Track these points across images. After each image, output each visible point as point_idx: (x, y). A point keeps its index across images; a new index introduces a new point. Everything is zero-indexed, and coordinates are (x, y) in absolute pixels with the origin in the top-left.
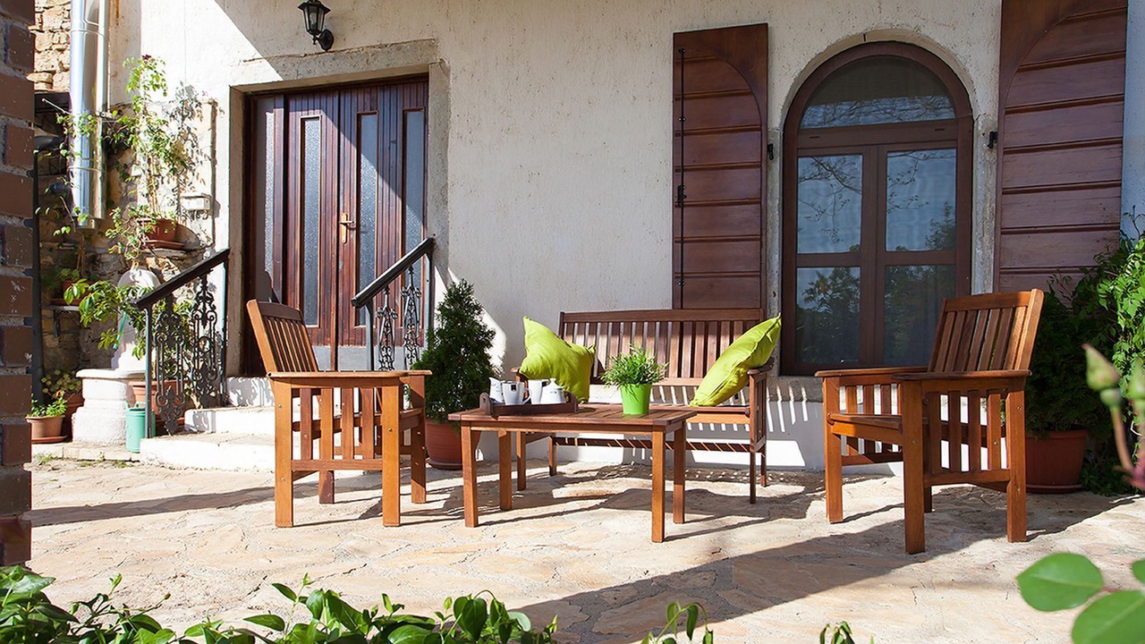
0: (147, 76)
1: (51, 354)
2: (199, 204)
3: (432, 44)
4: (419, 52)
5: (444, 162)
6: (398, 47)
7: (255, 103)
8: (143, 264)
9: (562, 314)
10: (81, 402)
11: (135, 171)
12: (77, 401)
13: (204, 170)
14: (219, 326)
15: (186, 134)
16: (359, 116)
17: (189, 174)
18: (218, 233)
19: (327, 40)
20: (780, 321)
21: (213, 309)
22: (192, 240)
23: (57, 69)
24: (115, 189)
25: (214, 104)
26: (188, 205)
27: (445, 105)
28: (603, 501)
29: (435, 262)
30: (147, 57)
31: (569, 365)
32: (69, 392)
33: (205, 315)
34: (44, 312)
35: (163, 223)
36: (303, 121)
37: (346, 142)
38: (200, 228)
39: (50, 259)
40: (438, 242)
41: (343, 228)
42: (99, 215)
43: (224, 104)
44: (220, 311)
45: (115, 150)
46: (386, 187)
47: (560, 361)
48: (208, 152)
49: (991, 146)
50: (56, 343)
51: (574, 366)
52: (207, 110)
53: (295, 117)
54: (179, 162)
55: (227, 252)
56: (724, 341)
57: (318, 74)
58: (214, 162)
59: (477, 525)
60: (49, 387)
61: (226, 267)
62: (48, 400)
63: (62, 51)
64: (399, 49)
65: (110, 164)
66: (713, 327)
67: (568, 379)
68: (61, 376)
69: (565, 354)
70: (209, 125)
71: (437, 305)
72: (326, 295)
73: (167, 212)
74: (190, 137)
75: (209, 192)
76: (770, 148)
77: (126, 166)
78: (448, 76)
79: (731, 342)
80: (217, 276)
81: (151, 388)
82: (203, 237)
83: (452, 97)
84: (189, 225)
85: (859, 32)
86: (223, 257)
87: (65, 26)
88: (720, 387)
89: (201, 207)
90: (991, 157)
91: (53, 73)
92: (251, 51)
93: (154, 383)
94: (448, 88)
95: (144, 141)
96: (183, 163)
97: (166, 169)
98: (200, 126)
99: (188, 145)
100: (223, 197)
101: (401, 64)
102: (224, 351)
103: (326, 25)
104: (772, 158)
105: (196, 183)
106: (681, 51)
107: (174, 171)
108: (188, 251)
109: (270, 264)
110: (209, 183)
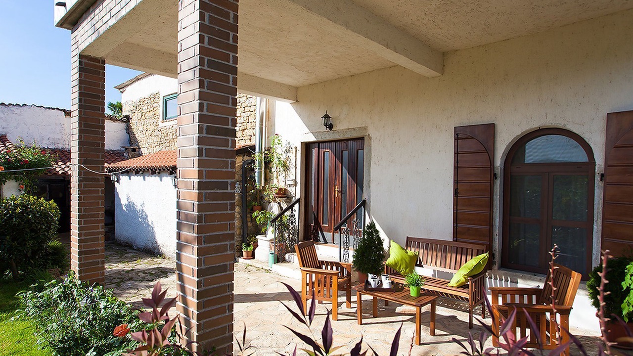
0: (276, 141)
1: (250, 228)
2: (291, 183)
3: (365, 128)
4: (361, 131)
5: (369, 172)
6: (354, 129)
7: (309, 146)
8: (275, 201)
9: (408, 237)
10: (257, 246)
11: (273, 170)
12: (256, 246)
13: (293, 170)
14: (297, 225)
15: (288, 158)
16: (342, 151)
17: (289, 171)
18: (297, 192)
19: (330, 127)
20: (488, 255)
21: (295, 219)
22: (289, 194)
23: (252, 135)
24: (268, 175)
25: (296, 148)
26: (288, 183)
27: (370, 151)
28: (412, 317)
29: (366, 209)
30: (277, 134)
31: (405, 261)
32: (254, 242)
33: (292, 221)
34: (248, 215)
35: (280, 189)
36: (324, 152)
37: (338, 161)
38: (292, 190)
39: (250, 198)
40: (367, 201)
41: (337, 192)
42: (263, 185)
43: (299, 148)
44: (297, 219)
45: (268, 163)
46: (351, 178)
47: (402, 260)
48: (294, 164)
49: (601, 180)
50: (251, 225)
51: (408, 262)
52: (294, 150)
53: (322, 151)
54: (286, 167)
55: (299, 199)
56: (469, 257)
57: (328, 138)
58: (296, 168)
59: (361, 324)
60: (248, 240)
61: (299, 204)
62: (248, 245)
63: (254, 129)
64: (354, 130)
65: (266, 168)
66: (465, 251)
67: (404, 267)
68: (252, 237)
69: (404, 257)
70: (295, 155)
71: (366, 225)
72: (331, 215)
73: (282, 185)
74: (289, 159)
75: (294, 178)
76: (495, 175)
77: (271, 168)
78: (371, 140)
79: (472, 258)
80: (296, 207)
81: (275, 246)
82: (292, 193)
83: (372, 148)
84: (288, 189)
85: (536, 126)
86: (298, 201)
87: (255, 121)
88: (459, 281)
89: (292, 184)
90: (601, 184)
91: (251, 136)
92: (307, 130)
93: (276, 244)
94: (371, 144)
95: (276, 161)
96: (287, 168)
97: (282, 169)
98: (292, 156)
99: (288, 162)
100: (298, 180)
101: (355, 135)
102: (298, 233)
103: (331, 121)
104: (496, 178)
105: (291, 175)
106: (457, 135)
107: (284, 170)
108: (288, 197)
109: (313, 203)
110: (294, 175)
